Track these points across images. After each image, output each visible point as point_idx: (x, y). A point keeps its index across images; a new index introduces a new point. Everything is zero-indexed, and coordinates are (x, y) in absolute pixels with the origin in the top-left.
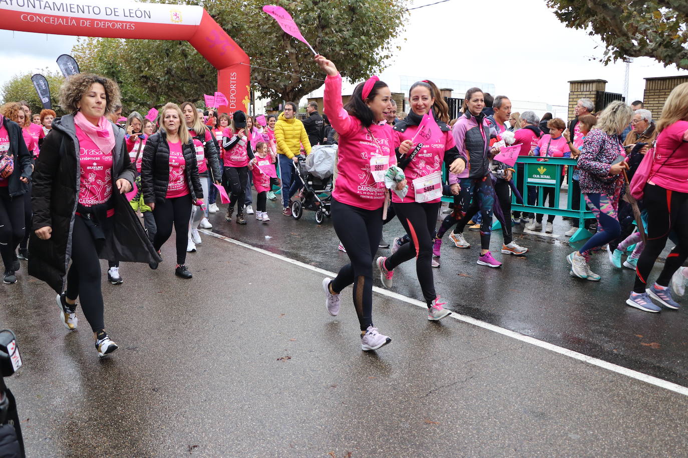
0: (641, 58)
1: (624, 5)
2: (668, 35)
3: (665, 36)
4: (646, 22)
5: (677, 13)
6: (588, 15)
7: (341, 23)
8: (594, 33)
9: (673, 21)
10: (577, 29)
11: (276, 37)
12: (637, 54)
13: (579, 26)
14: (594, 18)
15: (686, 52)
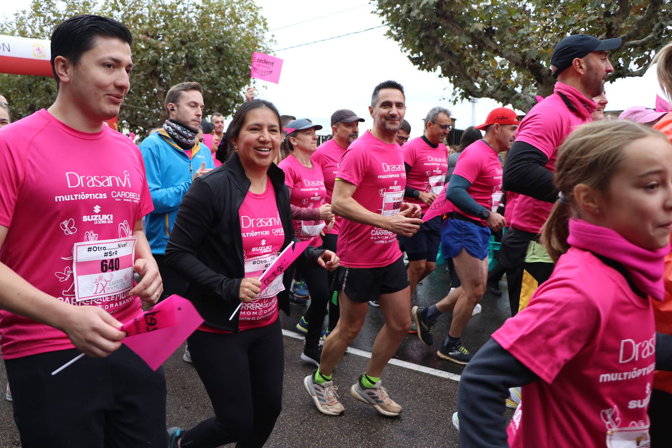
0: (483, 99)
1: (466, 53)
2: (504, 80)
3: (501, 81)
4: (485, 68)
5: (509, 62)
6: (436, 60)
7: (209, 63)
8: (442, 76)
9: (506, 69)
10: (428, 72)
11: (144, 75)
12: (479, 95)
13: (429, 69)
14: (442, 63)
15: (519, 95)
